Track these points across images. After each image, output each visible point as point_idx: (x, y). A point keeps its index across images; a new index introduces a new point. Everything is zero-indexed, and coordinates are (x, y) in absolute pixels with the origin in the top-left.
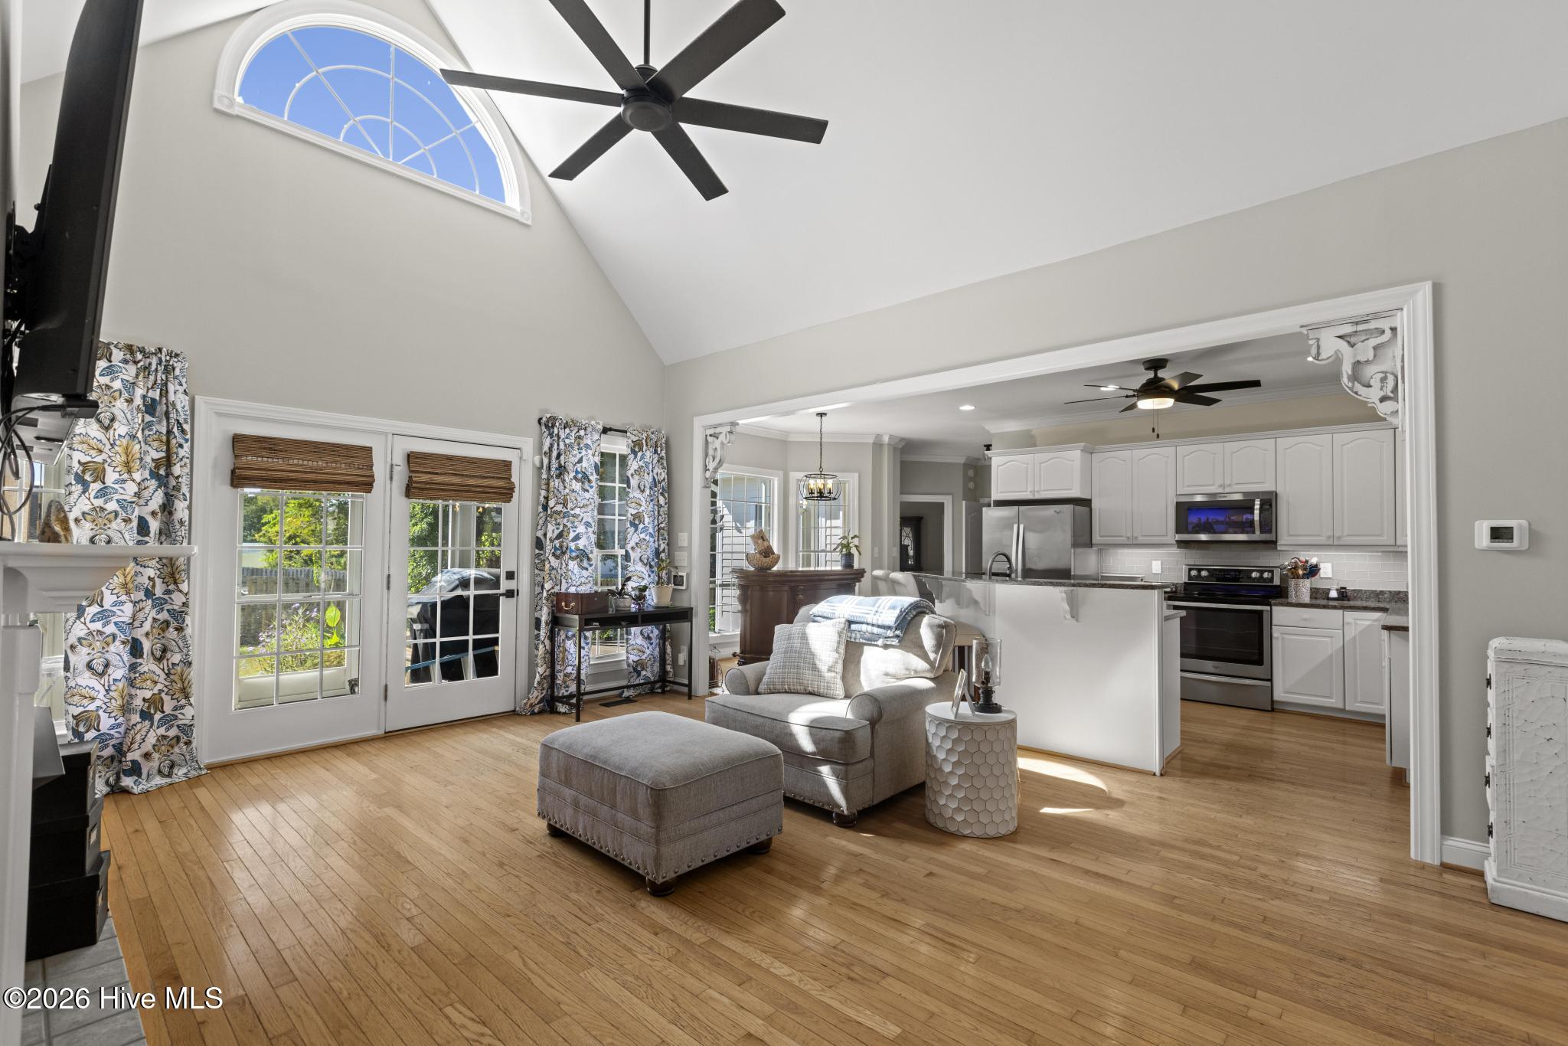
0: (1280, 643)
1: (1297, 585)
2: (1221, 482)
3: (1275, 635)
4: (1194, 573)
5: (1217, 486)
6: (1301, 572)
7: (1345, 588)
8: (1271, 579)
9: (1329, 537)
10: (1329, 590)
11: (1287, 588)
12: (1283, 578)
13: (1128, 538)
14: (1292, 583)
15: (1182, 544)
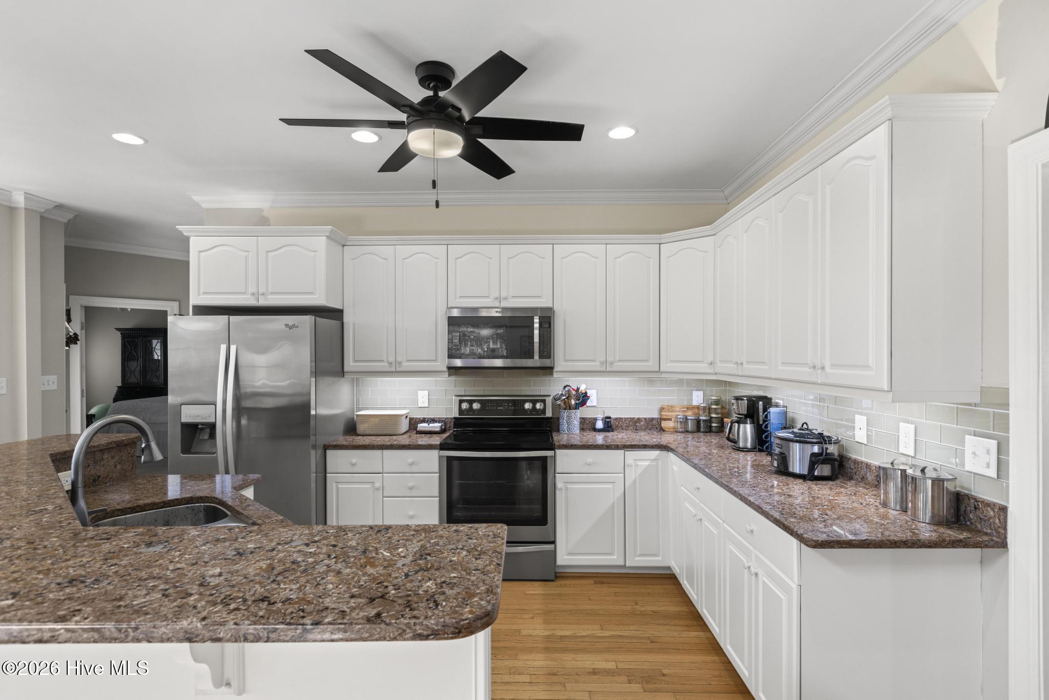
0: (564, 494)
1: (569, 417)
2: (496, 294)
3: (559, 485)
4: (465, 406)
5: (492, 299)
6: (573, 402)
7: (609, 418)
8: (544, 411)
9: (602, 363)
10: (595, 419)
11: (558, 418)
12: (555, 408)
13: (390, 364)
14: (565, 414)
15: (453, 370)
